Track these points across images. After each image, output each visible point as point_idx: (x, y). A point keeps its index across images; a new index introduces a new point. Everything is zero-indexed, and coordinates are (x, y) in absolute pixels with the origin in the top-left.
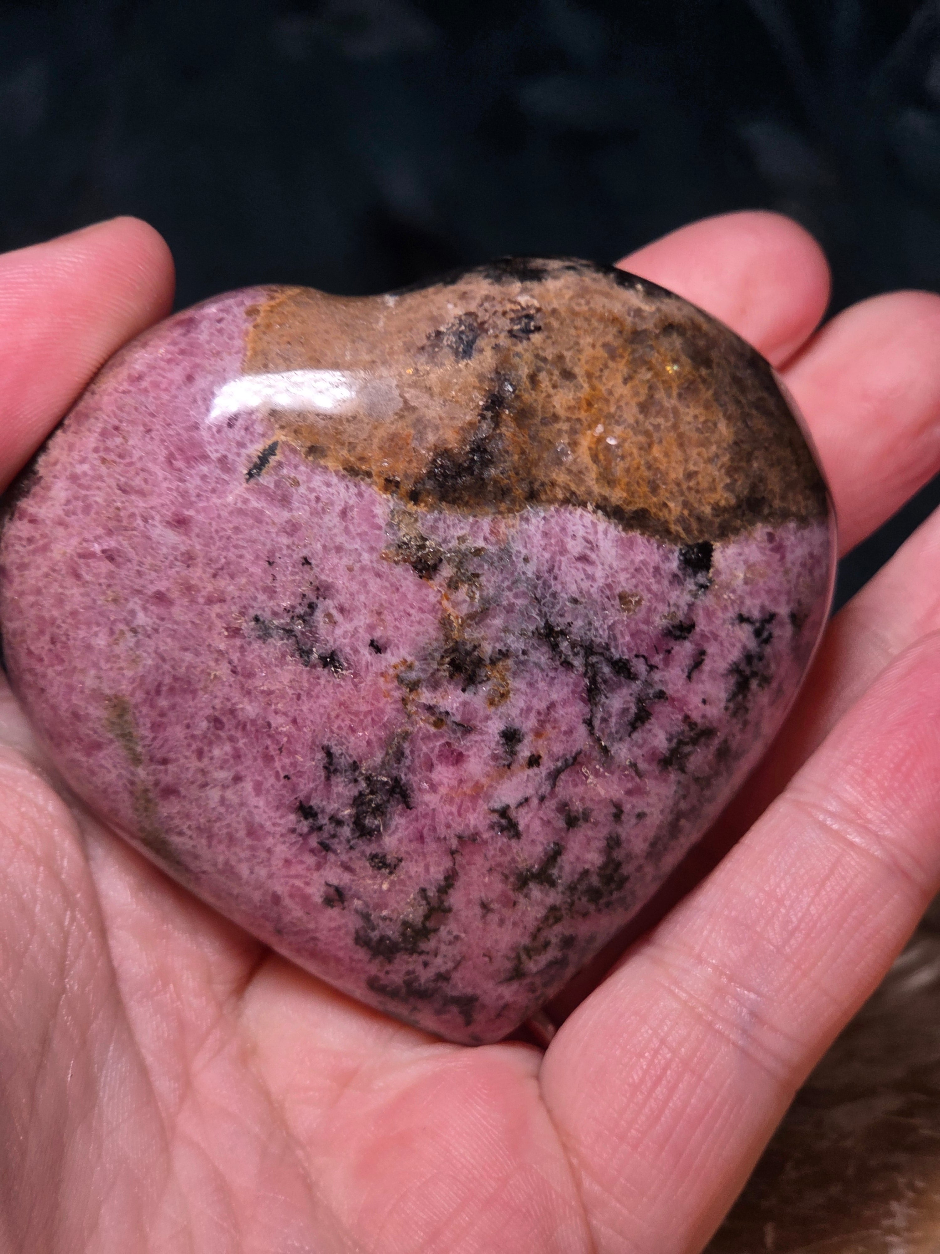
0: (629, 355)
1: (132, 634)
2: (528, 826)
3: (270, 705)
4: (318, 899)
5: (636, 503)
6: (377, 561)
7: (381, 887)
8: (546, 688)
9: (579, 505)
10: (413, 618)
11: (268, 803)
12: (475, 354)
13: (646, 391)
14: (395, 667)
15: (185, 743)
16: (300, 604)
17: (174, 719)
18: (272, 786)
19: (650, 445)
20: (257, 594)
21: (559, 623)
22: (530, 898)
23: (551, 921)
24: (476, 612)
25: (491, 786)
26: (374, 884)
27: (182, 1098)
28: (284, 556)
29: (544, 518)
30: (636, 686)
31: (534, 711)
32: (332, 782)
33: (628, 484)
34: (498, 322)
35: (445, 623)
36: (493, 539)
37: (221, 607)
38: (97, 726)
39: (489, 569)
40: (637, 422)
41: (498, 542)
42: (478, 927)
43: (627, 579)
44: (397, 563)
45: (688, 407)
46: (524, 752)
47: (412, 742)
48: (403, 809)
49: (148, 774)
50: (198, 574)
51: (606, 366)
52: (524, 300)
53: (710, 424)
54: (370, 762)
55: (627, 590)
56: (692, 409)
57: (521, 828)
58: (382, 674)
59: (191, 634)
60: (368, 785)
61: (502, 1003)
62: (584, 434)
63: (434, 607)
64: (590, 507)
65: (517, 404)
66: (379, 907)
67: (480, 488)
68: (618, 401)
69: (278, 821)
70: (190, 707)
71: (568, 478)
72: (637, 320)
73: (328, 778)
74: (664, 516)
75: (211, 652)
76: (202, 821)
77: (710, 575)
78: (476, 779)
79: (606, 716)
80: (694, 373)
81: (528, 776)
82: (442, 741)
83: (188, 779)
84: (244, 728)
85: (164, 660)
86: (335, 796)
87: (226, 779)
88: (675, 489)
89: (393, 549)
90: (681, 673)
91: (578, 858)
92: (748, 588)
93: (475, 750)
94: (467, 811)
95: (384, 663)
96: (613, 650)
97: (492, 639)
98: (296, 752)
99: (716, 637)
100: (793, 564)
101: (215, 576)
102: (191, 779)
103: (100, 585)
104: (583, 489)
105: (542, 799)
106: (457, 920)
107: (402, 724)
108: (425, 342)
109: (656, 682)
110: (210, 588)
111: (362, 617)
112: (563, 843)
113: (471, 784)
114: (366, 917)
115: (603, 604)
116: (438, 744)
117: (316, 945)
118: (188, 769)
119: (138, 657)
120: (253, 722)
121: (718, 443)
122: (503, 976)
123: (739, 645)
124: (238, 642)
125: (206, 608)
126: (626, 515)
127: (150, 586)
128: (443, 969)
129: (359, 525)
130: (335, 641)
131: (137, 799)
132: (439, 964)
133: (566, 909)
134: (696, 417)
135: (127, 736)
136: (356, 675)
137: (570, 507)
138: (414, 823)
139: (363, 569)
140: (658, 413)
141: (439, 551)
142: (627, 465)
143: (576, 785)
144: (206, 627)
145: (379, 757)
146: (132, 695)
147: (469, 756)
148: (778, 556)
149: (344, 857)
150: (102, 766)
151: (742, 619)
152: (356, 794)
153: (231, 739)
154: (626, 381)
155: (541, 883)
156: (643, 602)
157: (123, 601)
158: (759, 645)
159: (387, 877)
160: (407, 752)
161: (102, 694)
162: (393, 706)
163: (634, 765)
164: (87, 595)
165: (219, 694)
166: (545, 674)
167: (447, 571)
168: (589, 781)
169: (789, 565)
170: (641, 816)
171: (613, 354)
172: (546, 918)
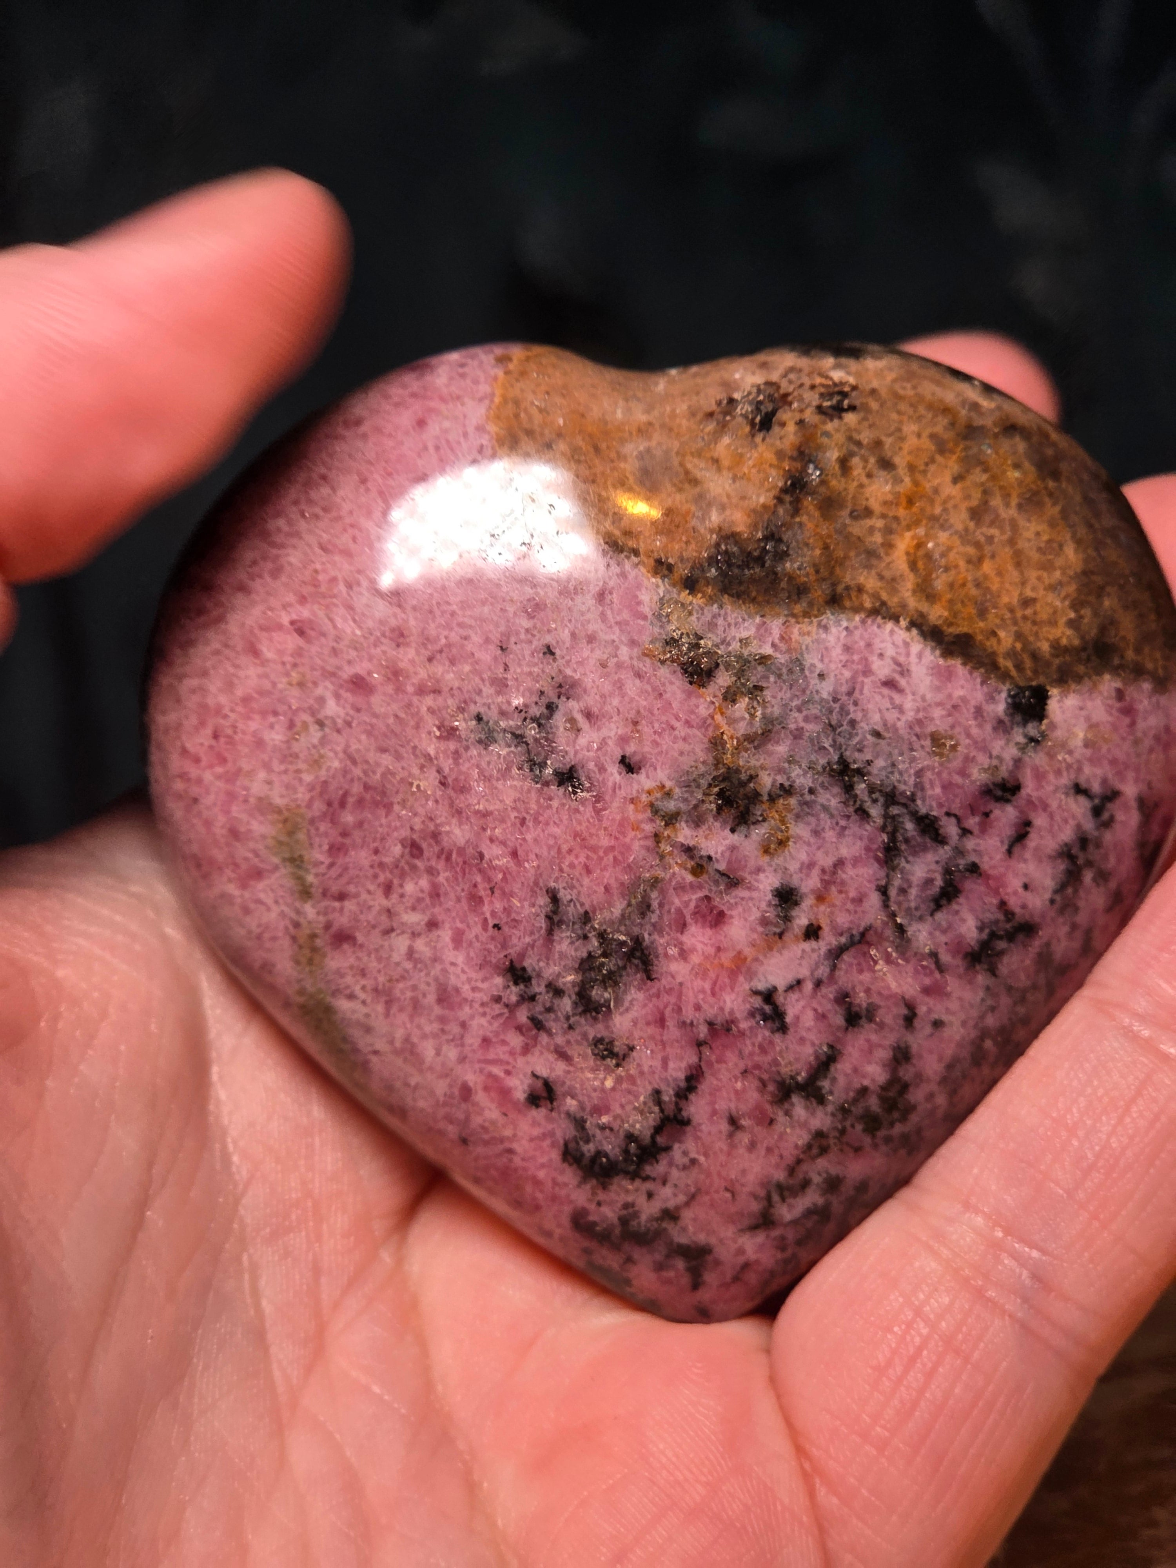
0: (961, 451)
1: (317, 727)
2: (797, 1018)
3: (484, 829)
4: (520, 1095)
5: (958, 626)
6: (639, 659)
7: (603, 1083)
8: (834, 840)
9: (890, 619)
10: (677, 732)
11: (468, 958)
12: (776, 429)
13: (979, 496)
14: (649, 793)
15: (371, 872)
16: (536, 703)
17: (359, 841)
18: (477, 937)
19: (980, 560)
20: (482, 687)
21: (857, 760)
22: (791, 1117)
23: (815, 1151)
24: (756, 733)
25: (756, 960)
26: (595, 1079)
27: (309, 1370)
28: (522, 641)
29: (847, 628)
30: (945, 852)
31: (817, 867)
32: (556, 938)
33: (951, 602)
34: (805, 396)
35: (717, 743)
36: (783, 646)
37: (435, 700)
38: (260, 846)
39: (775, 683)
40: (966, 530)
41: (789, 650)
42: (721, 1150)
43: (942, 716)
44: (663, 662)
45: (1029, 521)
46: (801, 919)
47: (663, 892)
48: (642, 980)
49: (318, 913)
50: (410, 656)
51: (932, 460)
52: (837, 375)
53: (1055, 545)
54: (607, 914)
55: (940, 729)
56: (1034, 524)
57: (788, 1019)
58: (632, 801)
59: (392, 731)
60: (601, 944)
61: (741, 1260)
62: (902, 535)
63: (705, 722)
64: (903, 623)
65: (823, 490)
66: (598, 1110)
67: (771, 583)
68: (945, 502)
69: (479, 984)
70: (381, 826)
71: (879, 584)
72: (973, 414)
73: (550, 932)
74: (992, 647)
75: (416, 756)
76: (381, 979)
77: (1043, 727)
78: (738, 948)
79: (905, 886)
80: (1039, 483)
81: (803, 951)
82: (700, 894)
83: (368, 922)
84: (448, 859)
85: (354, 762)
86: (557, 956)
87: (418, 924)
88: (1008, 615)
89: (659, 645)
90: (999, 844)
91: (855, 1070)
92: (1088, 752)
93: (740, 909)
94: (722, 989)
95: (636, 786)
96: (919, 802)
97: (772, 769)
98: (512, 894)
99: (1045, 807)
100: (1145, 733)
101: (430, 660)
102: (373, 922)
103: (284, 663)
104: (896, 600)
105: (818, 984)
106: (697, 1138)
107: (652, 866)
108: (714, 407)
109: (968, 852)
110: (423, 674)
111: (613, 726)
112: (839, 1047)
113: (732, 954)
114: (580, 1124)
115: (910, 744)
116: (694, 897)
117: (511, 1160)
118: (370, 908)
119: (322, 756)
120: (461, 851)
121: (1063, 570)
122: (746, 1222)
123: (1072, 823)
124: (452, 745)
125: (415, 699)
126: (946, 639)
127: (346, 668)
128: (671, 1204)
129: (620, 612)
130: (576, 753)
131: (301, 947)
132: (668, 1197)
133: (835, 1137)
134: (1038, 534)
135: (296, 861)
136: (598, 798)
137: (879, 620)
138: (654, 999)
139: (619, 666)
140: (992, 524)
141: (716, 653)
142: (951, 579)
143: (861, 971)
144: (412, 723)
145: (618, 908)
146: (309, 806)
147: (731, 917)
148: (1127, 720)
149: (560, 1040)
150: (259, 902)
151: (1079, 790)
152: (585, 955)
153: (431, 871)
154: (956, 479)
155: (807, 1098)
156: (959, 748)
157: (310, 685)
158: (1098, 828)
159: (613, 1071)
160: (655, 904)
161: (270, 804)
162: (642, 843)
163: (934, 955)
164: (266, 676)
165: (421, 811)
166: (834, 821)
167: (724, 679)
168: (878, 967)
169: (1139, 734)
170: (938, 1024)
171: (942, 448)
172: (809, 1147)
